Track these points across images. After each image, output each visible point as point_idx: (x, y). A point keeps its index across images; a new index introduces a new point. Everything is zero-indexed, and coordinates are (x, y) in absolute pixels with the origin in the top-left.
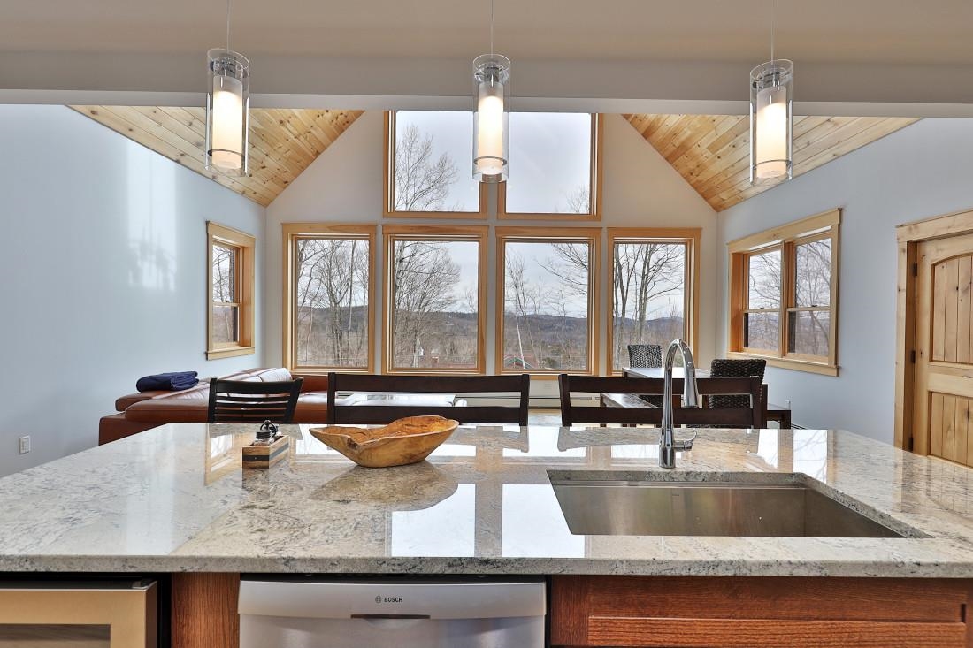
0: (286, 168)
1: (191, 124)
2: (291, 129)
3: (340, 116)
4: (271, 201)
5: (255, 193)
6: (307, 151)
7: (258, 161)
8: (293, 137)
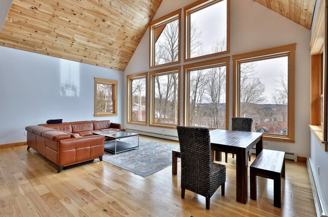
0: (123, 58)
1: (78, 51)
2: (116, 46)
3: (134, 38)
4: (125, 69)
5: (116, 68)
6: (128, 51)
7: (110, 58)
8: (118, 48)
